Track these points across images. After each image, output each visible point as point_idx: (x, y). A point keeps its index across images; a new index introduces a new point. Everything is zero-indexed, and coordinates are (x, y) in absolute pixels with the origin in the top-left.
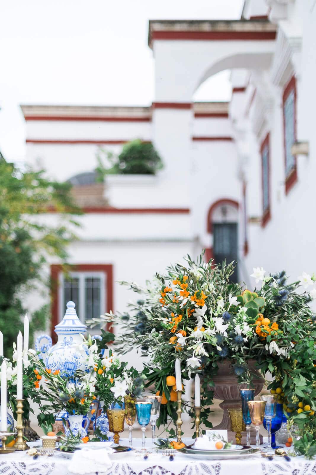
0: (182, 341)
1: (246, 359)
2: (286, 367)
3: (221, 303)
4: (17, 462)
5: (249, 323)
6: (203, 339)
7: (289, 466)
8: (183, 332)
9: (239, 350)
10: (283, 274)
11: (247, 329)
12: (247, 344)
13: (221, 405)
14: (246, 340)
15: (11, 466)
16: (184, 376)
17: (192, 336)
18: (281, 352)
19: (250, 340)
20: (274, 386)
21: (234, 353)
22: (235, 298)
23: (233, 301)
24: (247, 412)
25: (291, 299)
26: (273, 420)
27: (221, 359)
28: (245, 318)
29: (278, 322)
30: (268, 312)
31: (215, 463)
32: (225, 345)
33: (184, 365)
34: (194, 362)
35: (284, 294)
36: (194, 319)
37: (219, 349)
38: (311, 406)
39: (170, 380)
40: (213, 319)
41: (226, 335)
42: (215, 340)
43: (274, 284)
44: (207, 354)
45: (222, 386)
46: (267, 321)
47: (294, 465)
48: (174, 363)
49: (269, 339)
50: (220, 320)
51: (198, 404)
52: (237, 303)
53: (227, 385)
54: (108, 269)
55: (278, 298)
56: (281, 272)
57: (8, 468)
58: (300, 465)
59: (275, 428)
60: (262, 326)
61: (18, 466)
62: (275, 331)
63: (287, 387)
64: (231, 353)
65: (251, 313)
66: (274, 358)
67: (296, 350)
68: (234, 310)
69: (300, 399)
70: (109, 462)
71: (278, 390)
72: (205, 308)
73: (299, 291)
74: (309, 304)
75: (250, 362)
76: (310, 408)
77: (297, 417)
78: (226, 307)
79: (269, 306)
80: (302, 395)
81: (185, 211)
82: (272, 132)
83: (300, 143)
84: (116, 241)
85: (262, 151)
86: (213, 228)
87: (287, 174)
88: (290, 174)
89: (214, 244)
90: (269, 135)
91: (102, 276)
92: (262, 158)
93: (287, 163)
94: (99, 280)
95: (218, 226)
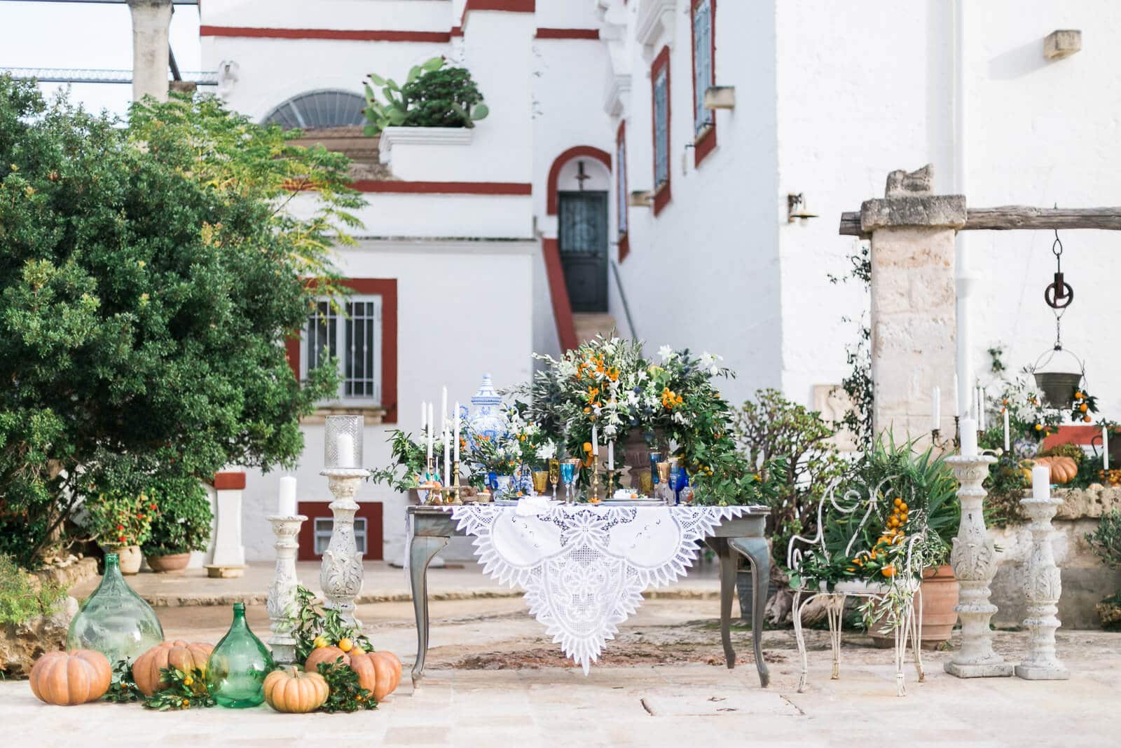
0: (598, 411)
1: (654, 428)
2: (689, 435)
3: (631, 378)
5: (658, 396)
6: (617, 410)
7: (690, 510)
8: (599, 402)
9: (648, 420)
10: (686, 352)
11: (656, 401)
12: (655, 415)
13: (629, 472)
14: (654, 411)
16: (601, 443)
17: (607, 407)
18: (685, 421)
19: (658, 411)
20: (677, 453)
21: (644, 422)
22: (645, 373)
23: (642, 375)
24: (655, 473)
25: (694, 375)
26: (678, 480)
27: (632, 428)
28: (653, 391)
29: (682, 396)
30: (673, 386)
31: (632, 508)
32: (637, 416)
33: (600, 432)
34: (610, 429)
35: (687, 370)
36: (607, 392)
37: (632, 418)
39: (587, 446)
40: (625, 393)
41: (637, 406)
42: (628, 411)
43: (680, 361)
44: (622, 423)
45: (631, 452)
46: (673, 394)
48: (591, 431)
49: (674, 410)
50: (632, 394)
51: (611, 467)
52: (645, 378)
53: (636, 452)
54: (387, 288)
55: (682, 373)
56: (684, 350)
57: (466, 512)
58: (699, 509)
59: (679, 489)
60: (668, 399)
62: (680, 402)
63: (690, 453)
64: (641, 422)
65: (659, 387)
66: (679, 427)
67: (698, 421)
68: (643, 385)
69: (701, 461)
70: (548, 507)
71: (682, 455)
72: (618, 383)
73: (701, 368)
74: (710, 379)
75: (658, 431)
78: (636, 381)
79: (674, 380)
80: (701, 457)
81: (524, 190)
82: (671, 47)
83: (719, 89)
84: (402, 238)
85: (654, 75)
86: (559, 202)
87: (697, 129)
88: (703, 131)
89: (560, 232)
90: (666, 51)
91: (377, 301)
92: (654, 86)
93: (698, 111)
94: (371, 305)
95: (567, 196)
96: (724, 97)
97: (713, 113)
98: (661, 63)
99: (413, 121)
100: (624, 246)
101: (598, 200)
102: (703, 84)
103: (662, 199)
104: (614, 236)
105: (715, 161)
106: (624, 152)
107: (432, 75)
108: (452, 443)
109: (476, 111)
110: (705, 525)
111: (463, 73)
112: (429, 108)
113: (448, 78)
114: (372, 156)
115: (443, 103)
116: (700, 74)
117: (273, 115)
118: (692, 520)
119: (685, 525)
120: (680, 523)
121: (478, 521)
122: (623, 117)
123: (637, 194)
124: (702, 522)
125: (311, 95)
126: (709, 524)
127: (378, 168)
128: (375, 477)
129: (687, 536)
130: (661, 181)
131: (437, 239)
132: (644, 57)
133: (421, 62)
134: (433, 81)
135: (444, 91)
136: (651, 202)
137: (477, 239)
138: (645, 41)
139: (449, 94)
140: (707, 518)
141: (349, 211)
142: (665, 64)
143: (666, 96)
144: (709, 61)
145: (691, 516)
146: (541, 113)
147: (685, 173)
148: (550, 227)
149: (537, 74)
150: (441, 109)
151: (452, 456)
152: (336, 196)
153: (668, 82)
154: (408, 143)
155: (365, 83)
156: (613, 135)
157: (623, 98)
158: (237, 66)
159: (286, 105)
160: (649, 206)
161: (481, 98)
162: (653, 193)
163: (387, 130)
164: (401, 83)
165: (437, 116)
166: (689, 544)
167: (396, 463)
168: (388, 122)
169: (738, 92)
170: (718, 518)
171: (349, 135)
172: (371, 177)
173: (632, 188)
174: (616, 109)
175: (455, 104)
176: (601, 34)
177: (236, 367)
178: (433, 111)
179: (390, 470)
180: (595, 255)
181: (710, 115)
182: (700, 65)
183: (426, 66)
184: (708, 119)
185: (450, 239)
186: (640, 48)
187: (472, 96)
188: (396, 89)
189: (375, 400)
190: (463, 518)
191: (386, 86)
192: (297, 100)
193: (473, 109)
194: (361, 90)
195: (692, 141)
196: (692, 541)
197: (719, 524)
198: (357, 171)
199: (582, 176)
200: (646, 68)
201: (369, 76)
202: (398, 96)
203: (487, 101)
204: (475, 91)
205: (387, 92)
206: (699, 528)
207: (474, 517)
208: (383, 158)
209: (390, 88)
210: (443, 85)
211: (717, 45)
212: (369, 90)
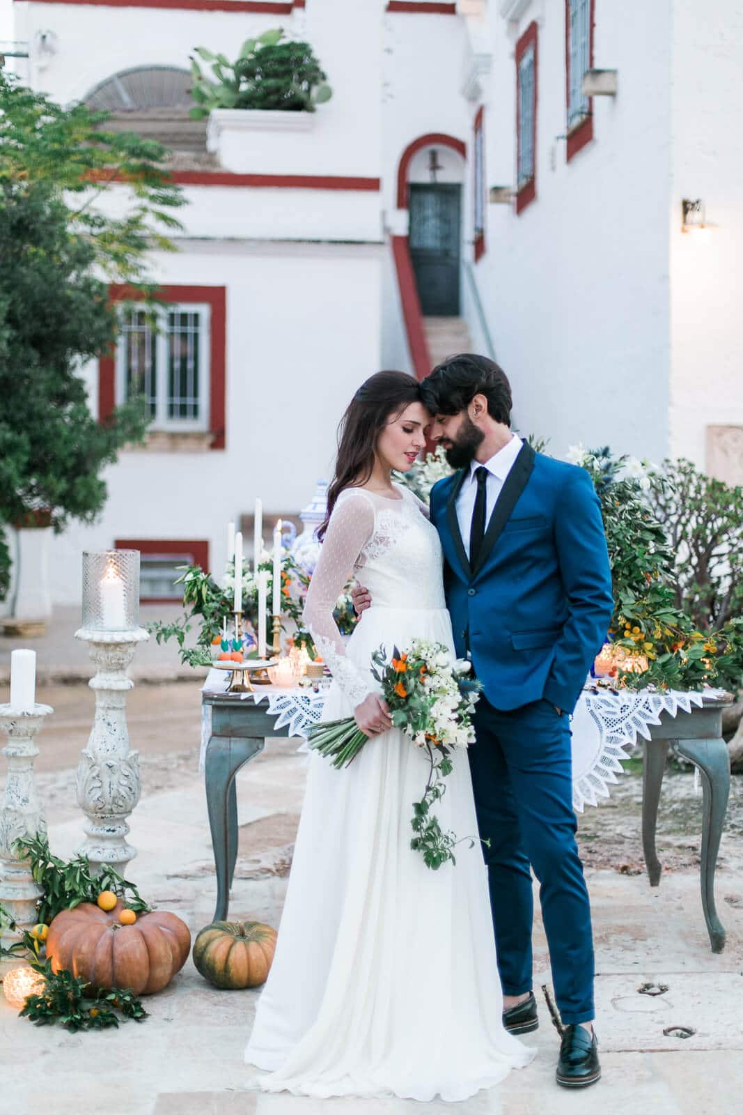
4: (299, 696)
7: (617, 702)
15: (292, 700)
25: (616, 486)
38: (640, 627)
47: (623, 699)
54: (216, 297)
56: (603, 447)
57: (289, 703)
58: (630, 700)
61: (300, 700)
67: (623, 558)
69: (628, 620)
73: (625, 475)
74: (638, 493)
76: (639, 630)
77: (624, 643)
80: (630, 615)
81: (371, 184)
82: (539, 23)
83: (599, 72)
84: (232, 240)
85: (519, 55)
86: (409, 194)
87: (570, 118)
88: (577, 121)
89: (410, 228)
90: (533, 28)
91: (204, 310)
92: (518, 69)
93: (571, 98)
94: (196, 316)
95: (417, 188)
96: (604, 83)
97: (590, 100)
98: (528, 41)
99: (246, 103)
100: (480, 246)
101: (451, 193)
102: (579, 67)
103: (526, 196)
104: (468, 234)
105: (589, 157)
106: (482, 141)
107: (269, 50)
108: (270, 584)
109: (319, 94)
110: (638, 723)
111: (304, 48)
112: (265, 88)
113: (286, 54)
114: (198, 142)
115: (281, 82)
116: (575, 55)
117: (95, 92)
118: (619, 715)
119: (610, 723)
120: (602, 721)
121: (306, 717)
122: (481, 101)
123: (497, 190)
124: (634, 718)
125: (138, 70)
126: (644, 722)
127: (204, 157)
128: (159, 635)
129: (610, 739)
130: (526, 176)
131: (274, 241)
132: (509, 34)
133: (255, 35)
134: (271, 57)
135: (281, 68)
136: (513, 199)
137: (318, 242)
138: (509, 15)
139: (288, 73)
140: (640, 713)
141: (168, 211)
142: (532, 42)
143: (531, 79)
144: (586, 39)
145: (618, 711)
146: (391, 96)
147: (553, 168)
148: (400, 223)
149: (389, 51)
150: (278, 90)
151: (270, 604)
152: (153, 191)
153: (535, 63)
154: (239, 128)
155: (191, 58)
156: (469, 122)
157: (482, 80)
158: (54, 36)
159: (109, 82)
160: (509, 202)
161: (324, 77)
162: (515, 189)
163: (216, 113)
164: (233, 58)
165: (273, 98)
166: (614, 752)
167: (189, 613)
168: (217, 104)
169: (621, 77)
170: (656, 713)
171: (177, 117)
172: (197, 168)
173: (491, 182)
174: (473, 93)
175: (294, 84)
176: (459, 8)
177: (19, 408)
178: (269, 92)
179: (181, 623)
180: (446, 253)
181: (586, 102)
182: (575, 44)
183: (261, 40)
184: (582, 108)
185: (288, 241)
186: (503, 24)
187: (314, 75)
188: (227, 65)
189: (201, 423)
190: (284, 712)
191: (215, 62)
192: (122, 75)
193: (315, 91)
194: (187, 65)
195: (564, 132)
196: (618, 747)
197: (658, 722)
198: (181, 159)
199: (434, 167)
200: (510, 47)
201: (196, 50)
202: (230, 74)
203: (331, 82)
204: (317, 69)
205: (217, 69)
206: (628, 727)
207: (300, 711)
208: (212, 145)
209: (221, 63)
210: (282, 61)
211: (597, 20)
212: (196, 66)
